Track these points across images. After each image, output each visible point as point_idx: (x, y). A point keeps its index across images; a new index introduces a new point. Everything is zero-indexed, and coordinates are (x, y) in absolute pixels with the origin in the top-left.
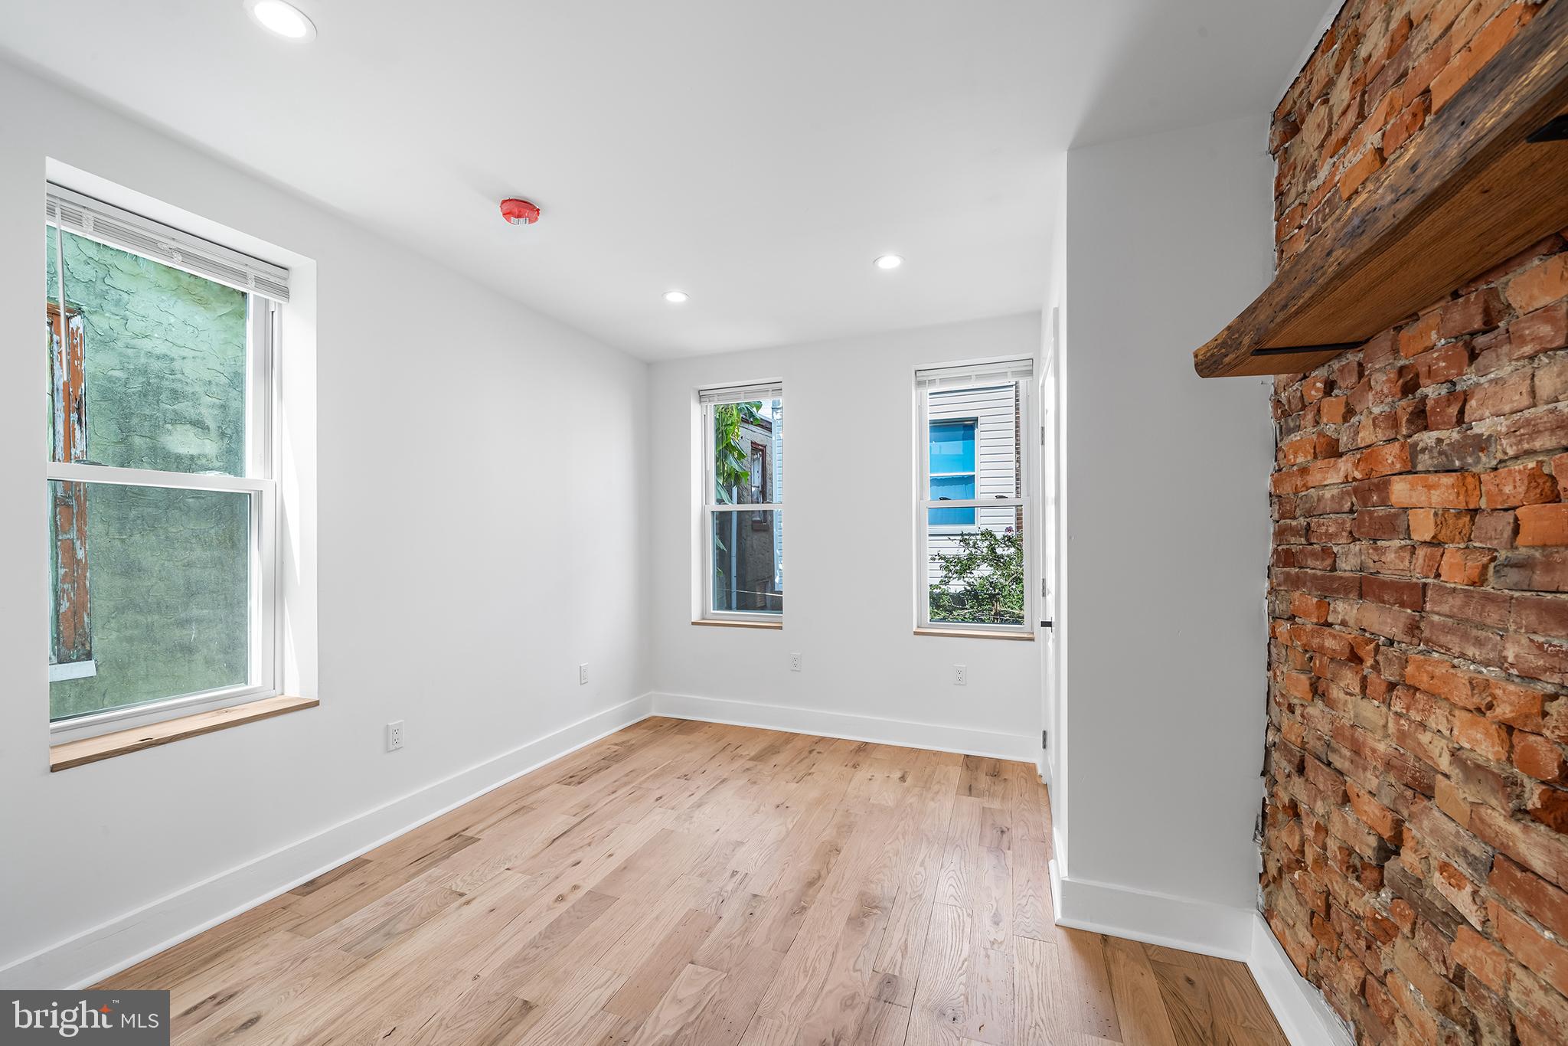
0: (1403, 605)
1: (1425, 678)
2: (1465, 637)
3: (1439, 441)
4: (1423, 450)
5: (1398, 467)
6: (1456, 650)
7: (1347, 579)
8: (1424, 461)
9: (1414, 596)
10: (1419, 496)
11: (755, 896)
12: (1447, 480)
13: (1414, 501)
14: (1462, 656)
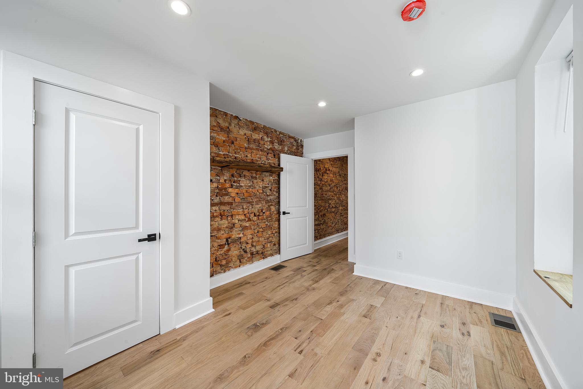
0: (229, 205)
1: (236, 213)
2: (238, 207)
3: (237, 185)
4: (234, 186)
5: (229, 187)
6: (237, 209)
7: (217, 203)
8: (234, 187)
9: (230, 204)
10: (233, 191)
11: (296, 338)
12: (237, 189)
13: (232, 192)
14: (238, 209)
